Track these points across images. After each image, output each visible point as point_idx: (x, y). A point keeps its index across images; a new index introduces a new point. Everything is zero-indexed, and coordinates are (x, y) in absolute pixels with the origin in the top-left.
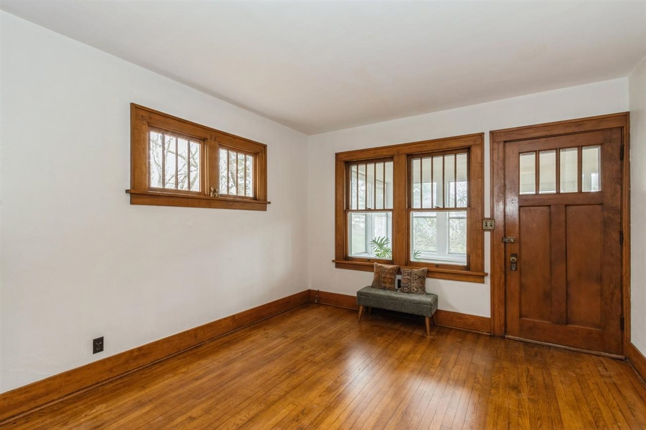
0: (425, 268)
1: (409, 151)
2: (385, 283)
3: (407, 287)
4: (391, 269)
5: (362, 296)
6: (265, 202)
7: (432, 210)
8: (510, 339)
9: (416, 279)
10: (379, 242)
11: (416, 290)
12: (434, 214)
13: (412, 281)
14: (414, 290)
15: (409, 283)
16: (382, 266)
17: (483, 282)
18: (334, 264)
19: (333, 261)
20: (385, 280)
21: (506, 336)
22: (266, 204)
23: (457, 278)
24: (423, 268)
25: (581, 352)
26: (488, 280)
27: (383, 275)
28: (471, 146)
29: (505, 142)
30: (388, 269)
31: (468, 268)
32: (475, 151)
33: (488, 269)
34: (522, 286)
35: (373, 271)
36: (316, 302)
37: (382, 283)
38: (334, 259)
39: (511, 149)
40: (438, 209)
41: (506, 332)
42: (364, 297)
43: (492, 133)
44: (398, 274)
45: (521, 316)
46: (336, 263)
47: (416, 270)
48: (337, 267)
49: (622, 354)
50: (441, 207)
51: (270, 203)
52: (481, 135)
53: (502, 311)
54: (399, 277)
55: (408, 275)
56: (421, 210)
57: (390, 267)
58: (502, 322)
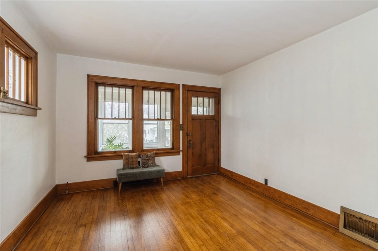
0: (154, 152)
2: (133, 164)
3: (147, 164)
4: (136, 155)
5: (122, 176)
6: (36, 108)
7: (154, 119)
8: (189, 178)
9: (151, 159)
10: (111, 140)
11: (152, 165)
12: (155, 122)
13: (149, 160)
14: (150, 165)
15: (148, 162)
16: (129, 155)
17: (179, 155)
18: (86, 159)
19: (85, 157)
22: (36, 109)
23: (169, 155)
24: (153, 152)
25: (210, 175)
26: (181, 153)
27: (131, 160)
28: (174, 89)
29: (188, 90)
30: (133, 155)
31: (172, 149)
32: (176, 92)
33: (181, 149)
34: (193, 154)
35: (122, 159)
36: (67, 193)
37: (131, 165)
38: (86, 155)
39: (190, 93)
40: (158, 119)
41: (187, 175)
42: (124, 176)
43: (183, 85)
44: (139, 158)
45: (192, 167)
46: (87, 158)
47: (150, 154)
48: (88, 161)
49: (218, 172)
51: (40, 109)
52: (179, 85)
53: (186, 165)
54: (139, 159)
55: (146, 157)
56: (149, 119)
57: (134, 154)
58: (186, 171)
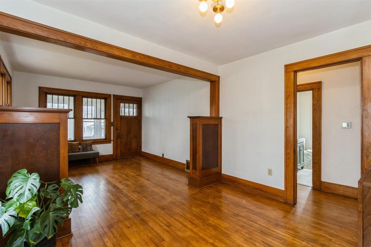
1: (82, 95)
7: (92, 119)
9: (89, 146)
11: (89, 150)
12: (93, 120)
15: (86, 148)
16: (72, 143)
20: (75, 148)
21: (117, 158)
24: (90, 142)
25: (133, 157)
26: (112, 142)
29: (117, 99)
30: (75, 144)
31: (106, 139)
32: (108, 99)
33: (112, 139)
34: (121, 143)
37: (74, 150)
39: (119, 101)
40: (94, 119)
43: (114, 95)
44: (79, 145)
45: (121, 151)
47: (88, 143)
50: (95, 118)
52: (111, 95)
53: (116, 150)
54: (80, 147)
55: (85, 145)
56: (87, 119)
58: (116, 155)
